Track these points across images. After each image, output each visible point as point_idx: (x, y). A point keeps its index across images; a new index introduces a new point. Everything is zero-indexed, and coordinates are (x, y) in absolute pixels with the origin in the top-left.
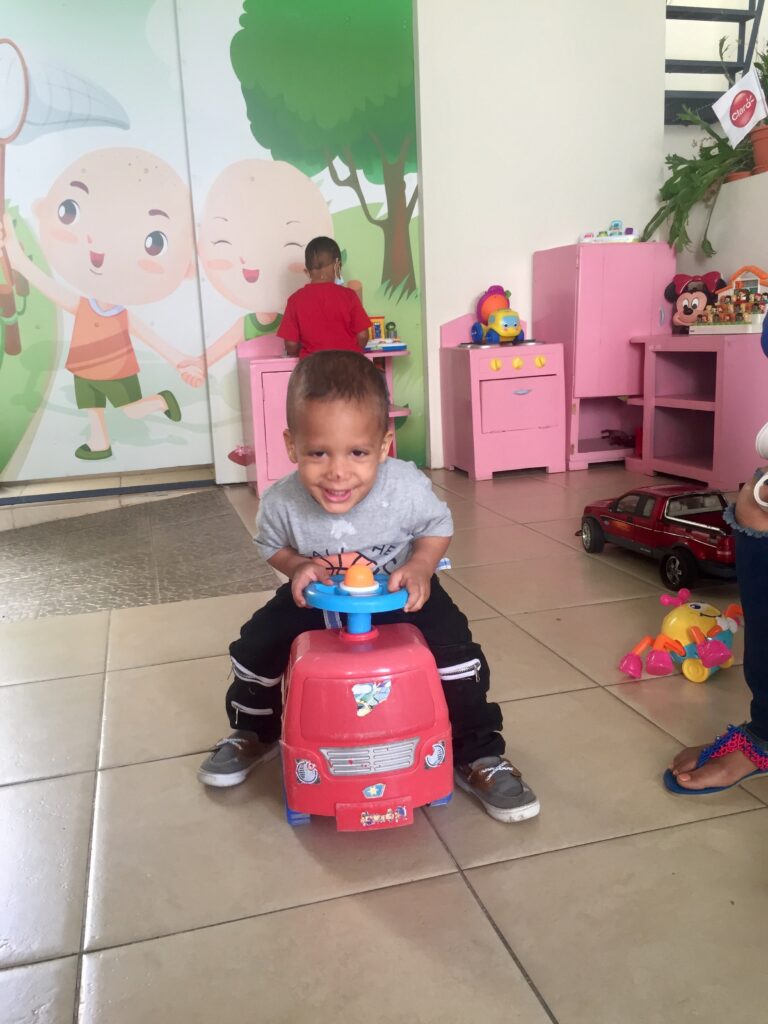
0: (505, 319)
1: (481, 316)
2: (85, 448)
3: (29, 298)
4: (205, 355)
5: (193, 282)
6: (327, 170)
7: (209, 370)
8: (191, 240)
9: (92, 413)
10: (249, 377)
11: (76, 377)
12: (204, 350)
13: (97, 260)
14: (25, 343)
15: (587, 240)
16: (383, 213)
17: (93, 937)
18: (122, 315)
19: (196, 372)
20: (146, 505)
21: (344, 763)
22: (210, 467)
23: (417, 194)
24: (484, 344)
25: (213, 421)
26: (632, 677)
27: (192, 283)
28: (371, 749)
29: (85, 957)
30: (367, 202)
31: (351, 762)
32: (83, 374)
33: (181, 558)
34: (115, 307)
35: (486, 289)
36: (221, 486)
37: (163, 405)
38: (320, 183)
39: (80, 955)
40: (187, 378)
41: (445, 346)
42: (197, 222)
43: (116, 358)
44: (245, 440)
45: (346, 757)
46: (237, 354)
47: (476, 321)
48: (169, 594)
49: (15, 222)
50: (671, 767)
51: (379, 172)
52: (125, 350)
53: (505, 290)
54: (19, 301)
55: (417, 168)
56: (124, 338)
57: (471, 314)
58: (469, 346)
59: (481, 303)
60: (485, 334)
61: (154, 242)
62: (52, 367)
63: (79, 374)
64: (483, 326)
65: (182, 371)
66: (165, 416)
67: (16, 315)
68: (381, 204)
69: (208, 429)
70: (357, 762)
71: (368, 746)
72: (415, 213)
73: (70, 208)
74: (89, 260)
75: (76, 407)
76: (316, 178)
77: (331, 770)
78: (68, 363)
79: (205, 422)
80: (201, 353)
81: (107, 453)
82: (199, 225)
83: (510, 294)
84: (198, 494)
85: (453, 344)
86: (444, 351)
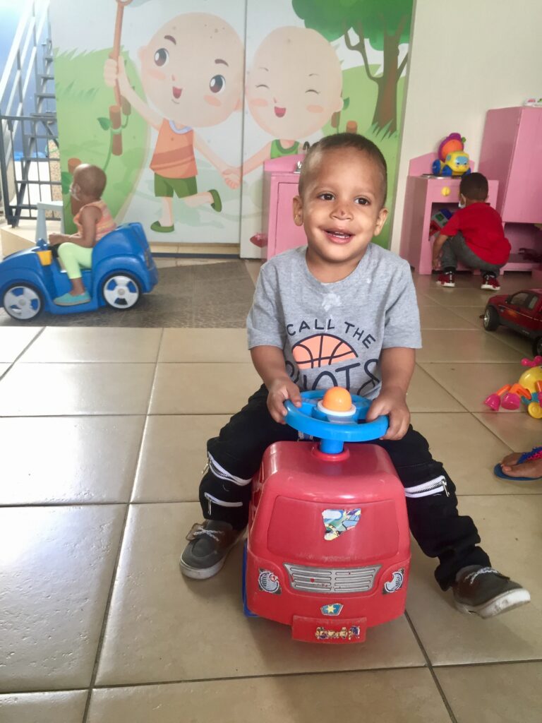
0: (458, 158)
1: (441, 155)
2: (157, 224)
3: (130, 117)
4: (242, 167)
5: (240, 114)
6: (343, 38)
7: (245, 178)
8: (241, 83)
9: (164, 200)
10: (270, 186)
11: (155, 174)
12: (242, 163)
13: (177, 93)
14: (125, 148)
15: (530, 104)
16: (380, 72)
17: (136, 497)
18: (190, 134)
19: (236, 178)
20: (192, 267)
21: (306, 580)
22: (237, 246)
23: (406, 60)
24: (440, 176)
25: (243, 214)
26: (493, 410)
27: (238, 114)
28: (334, 571)
29: (131, 506)
30: (370, 62)
31: (313, 580)
32: (161, 173)
33: (211, 303)
34: (186, 127)
35: (448, 135)
36: (244, 260)
37: (210, 199)
38: (337, 47)
39: (128, 504)
40: (228, 182)
41: (411, 175)
42: (247, 70)
43: (183, 163)
44: (262, 230)
45: (308, 575)
46: (264, 167)
47: (437, 158)
48: (201, 323)
49: (125, 62)
50: (500, 462)
51: (381, 41)
52: (189, 158)
53: (462, 137)
54: (123, 118)
55: (410, 41)
56: (189, 150)
57: (434, 154)
58: (429, 177)
59: (442, 145)
60: (442, 168)
61: (216, 82)
62: (141, 166)
63: (158, 172)
64: (441, 162)
65: (226, 177)
66: (211, 208)
67: (120, 128)
68: (380, 65)
69: (239, 220)
70: (318, 581)
71: (331, 568)
72: (403, 74)
73: (162, 54)
74: (172, 93)
75: (154, 195)
76: (334, 43)
77: (293, 584)
78: (151, 164)
79: (237, 213)
80: (239, 165)
81: (171, 229)
82: (248, 73)
83: (465, 140)
84: (228, 263)
85: (418, 174)
86: (410, 179)
